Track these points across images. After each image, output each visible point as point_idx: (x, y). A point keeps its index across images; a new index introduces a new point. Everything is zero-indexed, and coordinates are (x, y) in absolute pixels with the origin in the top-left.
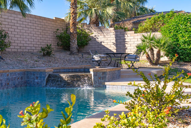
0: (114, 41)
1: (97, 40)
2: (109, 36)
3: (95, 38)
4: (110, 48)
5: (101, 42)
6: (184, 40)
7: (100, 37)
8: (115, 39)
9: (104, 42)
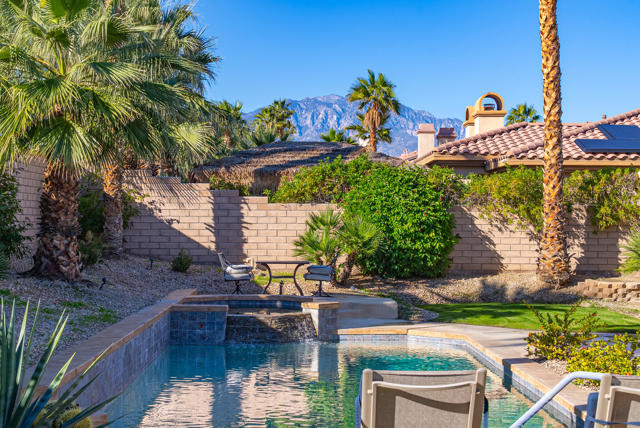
0: (210, 221)
1: (157, 213)
2: (197, 206)
3: (151, 210)
4: (197, 239)
5: (170, 222)
6: (405, 231)
7: (168, 206)
8: (212, 214)
9: (178, 222)
